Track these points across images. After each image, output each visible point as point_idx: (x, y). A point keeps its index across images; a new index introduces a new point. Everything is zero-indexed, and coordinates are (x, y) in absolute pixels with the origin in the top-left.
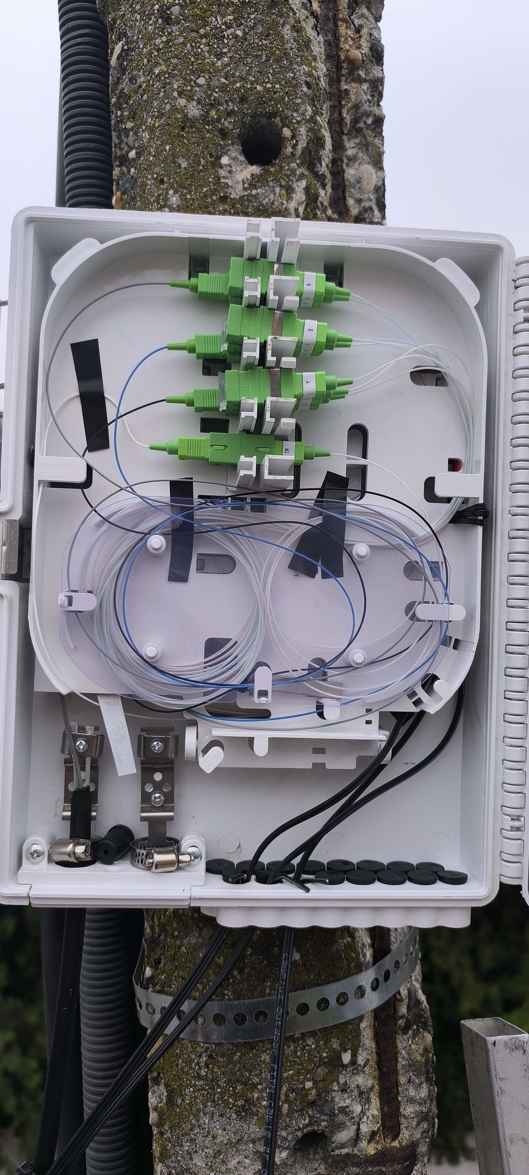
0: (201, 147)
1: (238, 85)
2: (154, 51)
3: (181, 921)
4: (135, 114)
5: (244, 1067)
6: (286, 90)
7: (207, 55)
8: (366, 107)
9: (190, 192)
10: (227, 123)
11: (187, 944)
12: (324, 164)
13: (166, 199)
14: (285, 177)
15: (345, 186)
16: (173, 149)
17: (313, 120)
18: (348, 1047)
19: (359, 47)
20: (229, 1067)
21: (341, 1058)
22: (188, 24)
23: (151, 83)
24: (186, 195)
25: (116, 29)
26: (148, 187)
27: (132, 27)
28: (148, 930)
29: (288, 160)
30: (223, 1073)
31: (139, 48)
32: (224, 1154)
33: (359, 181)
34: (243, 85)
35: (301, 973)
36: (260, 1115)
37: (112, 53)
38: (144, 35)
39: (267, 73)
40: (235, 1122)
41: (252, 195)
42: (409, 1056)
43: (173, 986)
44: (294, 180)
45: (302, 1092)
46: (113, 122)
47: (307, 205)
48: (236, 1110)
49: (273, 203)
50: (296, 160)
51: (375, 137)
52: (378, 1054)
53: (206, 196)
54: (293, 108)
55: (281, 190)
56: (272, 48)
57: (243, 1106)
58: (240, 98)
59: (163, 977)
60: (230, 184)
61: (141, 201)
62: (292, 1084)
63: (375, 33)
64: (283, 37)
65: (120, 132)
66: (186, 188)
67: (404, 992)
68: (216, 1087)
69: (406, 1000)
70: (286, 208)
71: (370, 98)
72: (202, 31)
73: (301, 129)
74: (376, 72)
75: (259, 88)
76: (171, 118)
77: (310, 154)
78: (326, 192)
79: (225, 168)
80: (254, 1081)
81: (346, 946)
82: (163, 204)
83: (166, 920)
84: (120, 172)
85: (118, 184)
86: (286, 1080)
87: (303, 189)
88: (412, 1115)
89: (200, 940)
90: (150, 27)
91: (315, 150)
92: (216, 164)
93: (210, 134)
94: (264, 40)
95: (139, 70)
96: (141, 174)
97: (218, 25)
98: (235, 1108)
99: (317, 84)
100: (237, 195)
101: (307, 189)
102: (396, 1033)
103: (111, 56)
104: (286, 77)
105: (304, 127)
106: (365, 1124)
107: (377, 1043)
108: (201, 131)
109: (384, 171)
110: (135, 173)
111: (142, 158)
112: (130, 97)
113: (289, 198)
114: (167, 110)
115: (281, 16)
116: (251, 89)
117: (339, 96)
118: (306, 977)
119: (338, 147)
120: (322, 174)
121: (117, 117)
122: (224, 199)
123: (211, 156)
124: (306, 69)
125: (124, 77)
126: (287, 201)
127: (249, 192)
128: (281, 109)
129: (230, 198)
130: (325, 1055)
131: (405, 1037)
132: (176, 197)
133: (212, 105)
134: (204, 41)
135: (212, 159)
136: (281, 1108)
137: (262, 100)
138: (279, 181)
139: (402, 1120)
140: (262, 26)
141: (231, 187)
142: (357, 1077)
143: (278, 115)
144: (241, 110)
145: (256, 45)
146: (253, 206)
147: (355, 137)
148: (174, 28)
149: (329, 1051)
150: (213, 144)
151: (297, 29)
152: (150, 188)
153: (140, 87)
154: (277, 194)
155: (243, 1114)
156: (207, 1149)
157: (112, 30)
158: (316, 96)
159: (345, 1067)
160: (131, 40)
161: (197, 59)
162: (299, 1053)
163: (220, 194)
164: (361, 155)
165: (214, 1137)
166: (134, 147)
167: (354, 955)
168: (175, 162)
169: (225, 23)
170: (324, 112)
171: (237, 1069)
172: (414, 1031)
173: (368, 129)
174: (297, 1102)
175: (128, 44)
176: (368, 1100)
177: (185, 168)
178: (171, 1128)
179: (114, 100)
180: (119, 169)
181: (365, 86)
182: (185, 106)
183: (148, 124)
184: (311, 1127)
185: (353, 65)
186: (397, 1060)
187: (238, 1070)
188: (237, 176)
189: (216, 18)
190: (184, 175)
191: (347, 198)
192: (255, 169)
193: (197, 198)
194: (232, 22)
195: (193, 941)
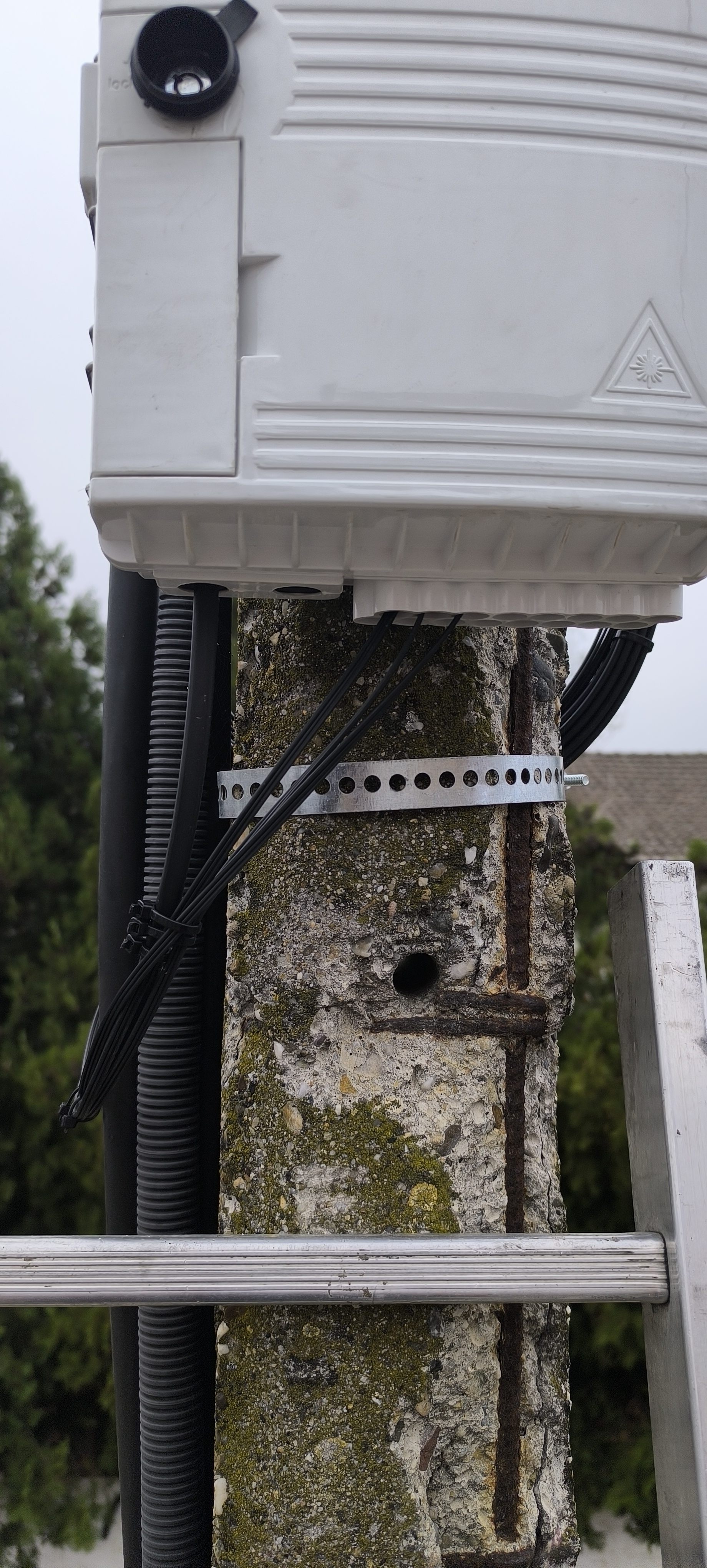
11: (289, 704)
18: (474, 841)
20: (329, 847)
21: (464, 855)
30: (322, 854)
32: (315, 951)
35: (422, 746)
36: (363, 910)
40: (332, 913)
42: (545, 896)
45: (415, 891)
48: (334, 899)
52: (508, 880)
57: (343, 896)
62: (403, 878)
67: (544, 819)
68: (312, 869)
69: (545, 823)
80: (358, 868)
81: (479, 721)
86: (396, 872)
88: (544, 968)
89: (305, 695)
98: (332, 897)
102: (531, 866)
106: (487, 957)
107: (508, 869)
130: (445, 847)
131: (542, 876)
136: (388, 906)
139: (532, 971)
142: (481, 897)
149: (450, 844)
155: (342, 905)
156: (297, 944)
159: (466, 868)
162: (413, 842)
165: (306, 930)
171: (339, 851)
172: (553, 870)
174: (407, 901)
176: (493, 935)
178: (252, 935)
184: (422, 945)
186: (530, 898)
187: (340, 853)
195: (297, 696)
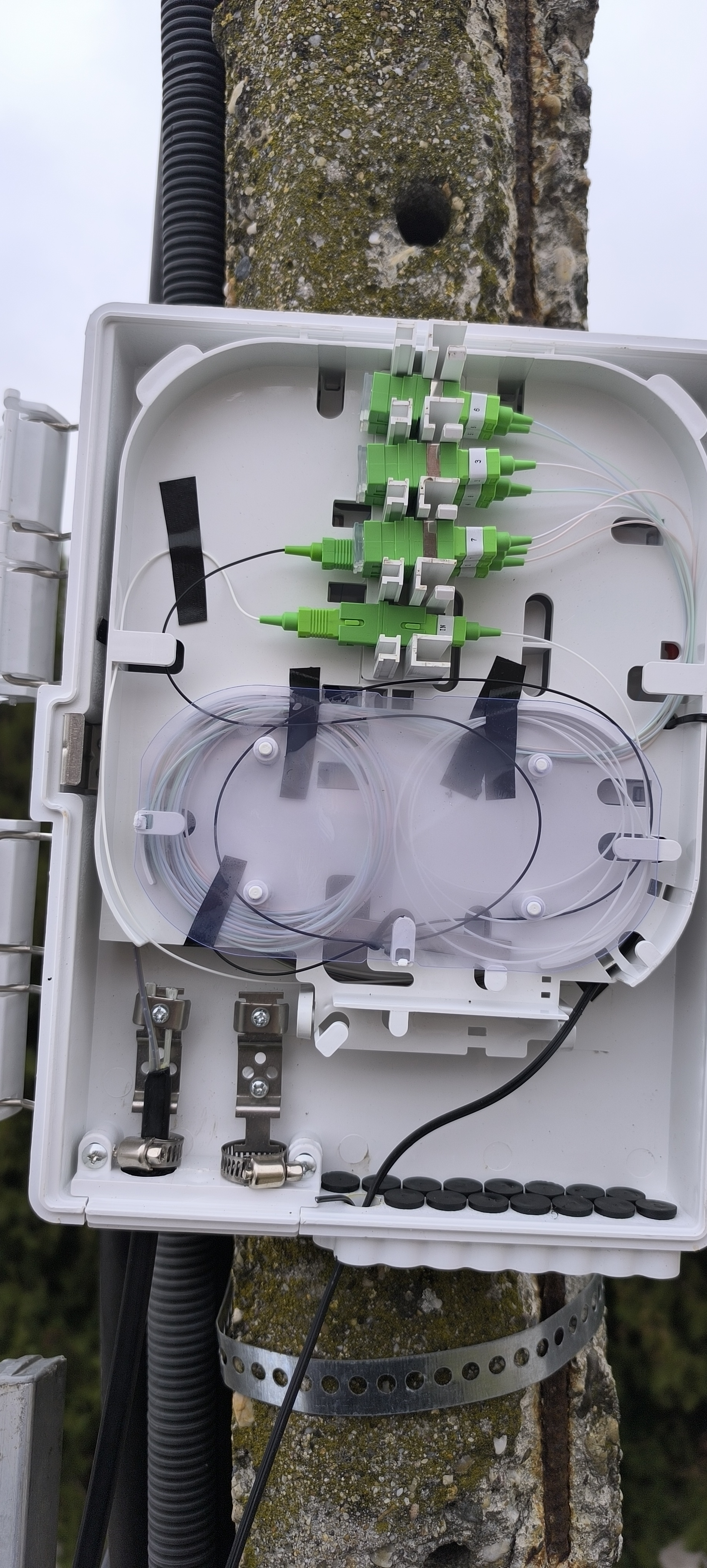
0: (343, 221)
1: (395, 140)
2: (285, 94)
3: (283, 1248)
4: (257, 176)
5: (361, 1450)
6: (459, 148)
7: (355, 100)
8: (565, 170)
9: (326, 280)
10: (379, 190)
11: (290, 1280)
12: (506, 245)
13: (295, 289)
14: (454, 262)
15: (533, 274)
16: (307, 223)
17: (493, 187)
18: (503, 1431)
19: (558, 91)
20: (341, 1449)
21: (493, 1445)
22: (331, 60)
23: (280, 135)
24: (321, 284)
25: (236, 65)
26: (272, 273)
27: (258, 62)
28: (238, 1259)
29: (459, 239)
30: (333, 1457)
31: (265, 89)
33: (553, 268)
34: (402, 140)
35: (442, 1327)
36: (381, 1517)
37: (230, 95)
38: (273, 73)
39: (433, 124)
40: (347, 1524)
41: (409, 285)
42: (586, 1448)
43: (270, 1336)
44: (466, 266)
45: (438, 1489)
46: (228, 186)
47: (482, 299)
48: (348, 1508)
49: (436, 296)
50: (469, 239)
51: (576, 209)
52: (544, 1443)
53: (347, 285)
54: (468, 170)
55: (448, 279)
56: (441, 91)
57: (358, 1504)
58: (397, 157)
59: (256, 1323)
60: (380, 270)
61: (261, 290)
62: (425, 1478)
63: (580, 73)
64: (456, 77)
65: (236, 199)
66: (321, 275)
67: (582, 1360)
68: (322, 1475)
69: (584, 1370)
70: (454, 303)
71: (571, 158)
72: (349, 69)
73: (477, 199)
74: (579, 124)
75: (422, 144)
76: (305, 183)
77: (488, 232)
78: (508, 282)
79: (374, 249)
80: (374, 1470)
81: (505, 1294)
82: (290, 295)
83: (264, 1246)
84: (235, 252)
85: (232, 267)
86: (418, 1472)
87: (478, 278)
88: (588, 1529)
89: (308, 1276)
90: (281, 63)
91: (495, 227)
92: (363, 243)
93: (356, 203)
94: (432, 80)
95: (264, 119)
96: (263, 255)
97: (371, 61)
98: (346, 1505)
99: (501, 140)
100: (389, 284)
101: (483, 278)
102: (569, 1415)
103: (229, 100)
104: (459, 129)
105: (481, 196)
106: (523, 1537)
107: (543, 1428)
108: (344, 200)
109: (587, 255)
110: (254, 253)
111: (265, 235)
112: (251, 154)
113: (458, 289)
114: (300, 172)
115: (455, 50)
116: (411, 145)
117: (530, 156)
118: (449, 1332)
119: (526, 222)
120: (503, 259)
121: (233, 179)
122: (372, 289)
123: (356, 232)
124: (487, 119)
125: (245, 127)
126: (456, 294)
127: (405, 280)
128: (451, 172)
129: (379, 288)
130: (471, 1440)
131: (582, 1422)
132: (308, 286)
133: (359, 166)
134: (352, 81)
135: (358, 237)
136: (410, 1509)
137: (426, 160)
138: (446, 267)
139: (574, 1535)
140: (430, 62)
141: (382, 274)
142: (514, 1473)
143: (447, 179)
144: (397, 173)
145: (420, 87)
146: (410, 300)
147: (550, 209)
148: (313, 64)
149: (477, 1436)
150: (360, 217)
151: (476, 66)
152: (274, 274)
153: (265, 140)
154: (443, 284)
155: (358, 1514)
156: (308, 1558)
157: (230, 65)
158: (499, 156)
159: (497, 1458)
160: (255, 80)
161: (342, 106)
162: (436, 1436)
163: (367, 282)
164: (556, 233)
165: (318, 1544)
166: (255, 219)
167: (515, 1307)
168: (308, 240)
169: (381, 59)
170: (509, 177)
171: (352, 1452)
172: (594, 1413)
173: (567, 199)
174: (431, 1502)
175: (251, 84)
176: (528, 1505)
177: (321, 248)
178: (260, 1527)
179: (229, 158)
180: (234, 248)
181: (565, 143)
182: (324, 167)
183: (275, 190)
184: (450, 1537)
185: (550, 114)
186: (569, 1452)
187: (353, 1455)
188: (390, 260)
189: (368, 51)
190: (319, 257)
191: (537, 290)
192: (415, 251)
193: (336, 288)
194: (390, 57)
195: (299, 1277)
